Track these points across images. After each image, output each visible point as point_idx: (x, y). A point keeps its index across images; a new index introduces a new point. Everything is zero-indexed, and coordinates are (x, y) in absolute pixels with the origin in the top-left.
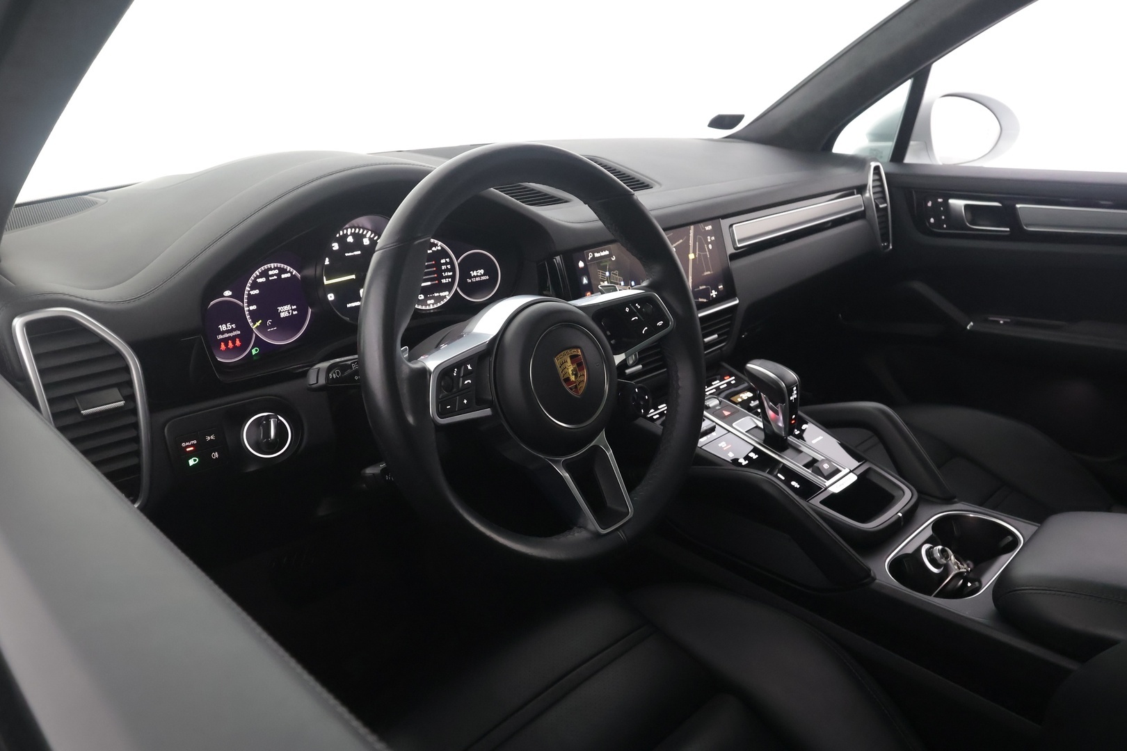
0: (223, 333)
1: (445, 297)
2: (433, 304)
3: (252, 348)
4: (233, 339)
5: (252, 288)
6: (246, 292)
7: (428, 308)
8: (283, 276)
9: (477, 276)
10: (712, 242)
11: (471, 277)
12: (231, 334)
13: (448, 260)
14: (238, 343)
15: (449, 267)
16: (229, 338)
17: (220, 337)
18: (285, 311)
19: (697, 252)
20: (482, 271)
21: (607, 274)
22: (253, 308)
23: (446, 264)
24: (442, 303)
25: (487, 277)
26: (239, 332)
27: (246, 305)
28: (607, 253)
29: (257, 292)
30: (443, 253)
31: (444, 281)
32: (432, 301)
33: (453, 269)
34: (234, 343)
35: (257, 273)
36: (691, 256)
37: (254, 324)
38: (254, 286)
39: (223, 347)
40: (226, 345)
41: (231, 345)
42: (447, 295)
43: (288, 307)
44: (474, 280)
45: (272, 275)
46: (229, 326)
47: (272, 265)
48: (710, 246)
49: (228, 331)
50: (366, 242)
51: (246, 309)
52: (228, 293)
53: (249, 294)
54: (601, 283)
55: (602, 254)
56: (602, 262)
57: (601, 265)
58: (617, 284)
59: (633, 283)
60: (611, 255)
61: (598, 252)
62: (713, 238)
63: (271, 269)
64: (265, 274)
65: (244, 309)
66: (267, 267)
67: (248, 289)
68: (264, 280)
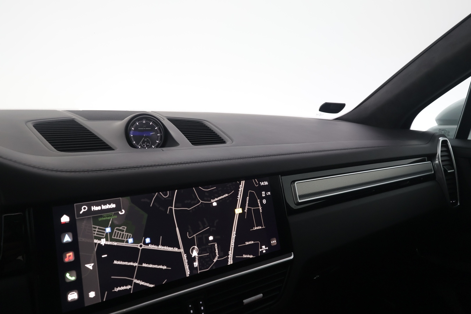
10: (266, 197)
19: (247, 207)
21: (108, 230)
28: (113, 206)
36: (238, 211)
48: (264, 201)
54: (96, 241)
55: (104, 207)
56: (101, 216)
57: (100, 219)
58: (123, 241)
59: (148, 240)
60: (118, 208)
61: (97, 205)
62: (269, 193)
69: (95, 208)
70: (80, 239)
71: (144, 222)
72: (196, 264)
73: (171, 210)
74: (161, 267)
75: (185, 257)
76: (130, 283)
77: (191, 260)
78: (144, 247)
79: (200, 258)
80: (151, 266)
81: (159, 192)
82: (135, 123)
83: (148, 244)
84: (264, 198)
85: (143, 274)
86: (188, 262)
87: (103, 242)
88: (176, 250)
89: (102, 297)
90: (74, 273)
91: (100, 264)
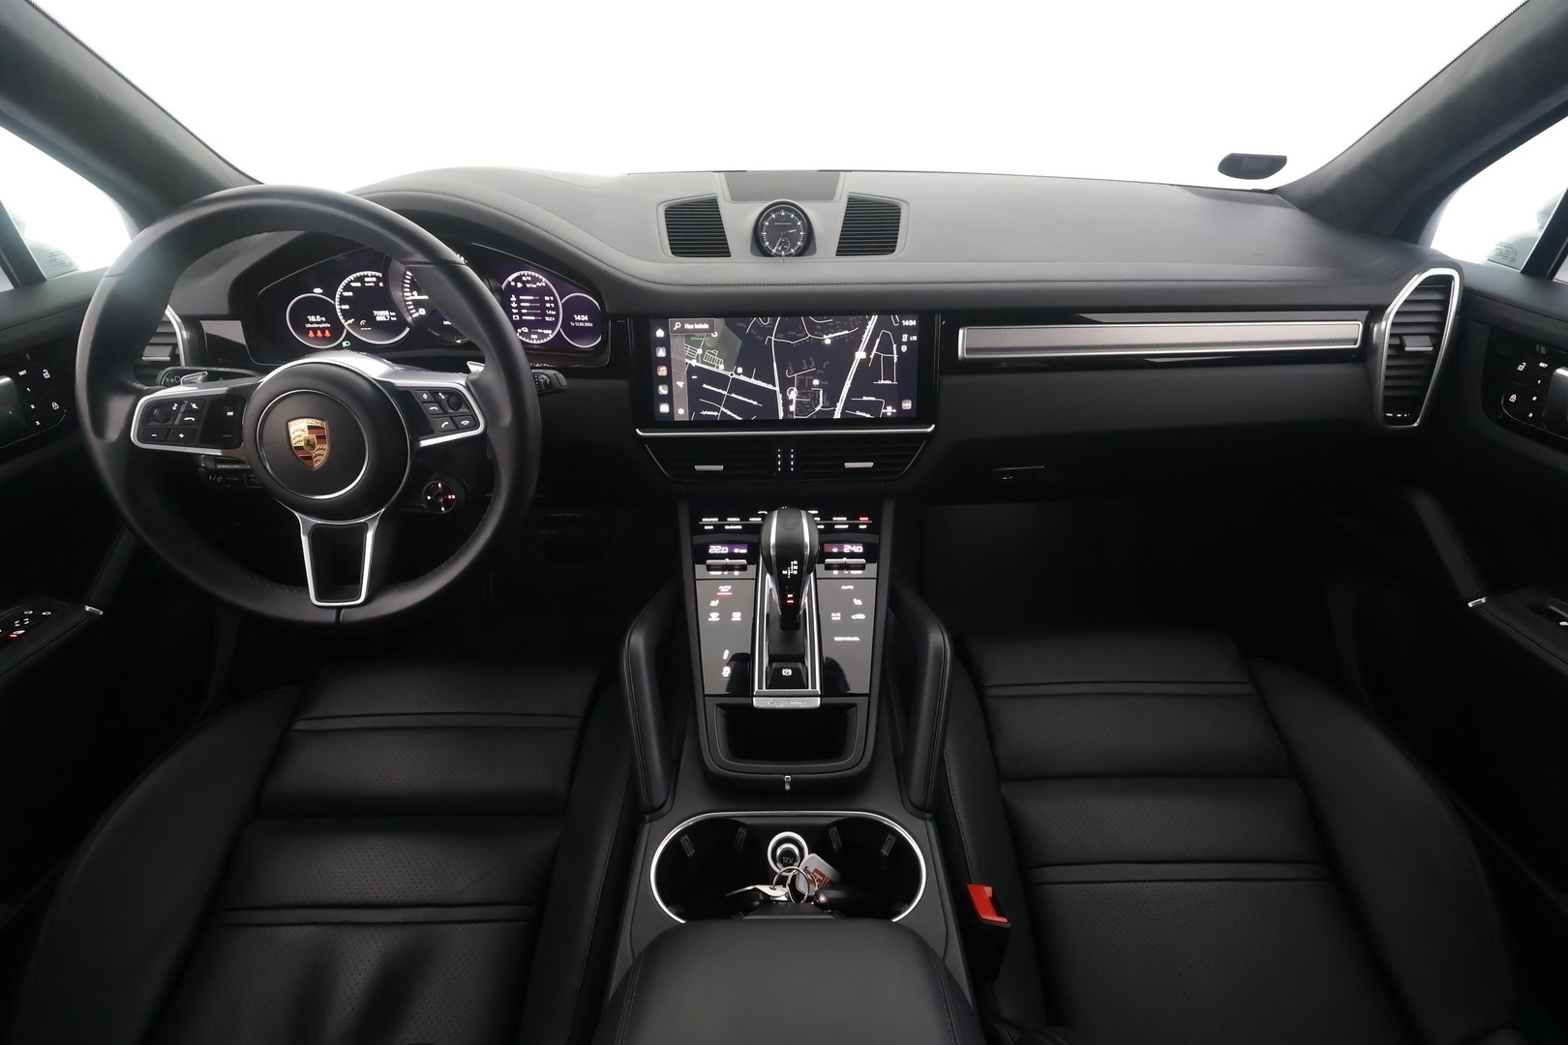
0: (312, 323)
1: (548, 335)
2: (537, 340)
3: (343, 340)
4: (323, 330)
5: (345, 290)
6: (338, 293)
7: (531, 342)
9: (581, 321)
10: (908, 343)
11: (574, 321)
12: (321, 326)
13: (552, 298)
14: (327, 334)
15: (553, 305)
16: (319, 328)
17: (309, 326)
18: (382, 316)
19: (874, 352)
20: (586, 318)
21: (700, 351)
22: (347, 307)
23: (550, 302)
24: (545, 340)
25: (592, 325)
26: (329, 325)
27: (337, 303)
28: (706, 326)
29: (351, 294)
30: (546, 291)
31: (547, 319)
32: (536, 336)
33: (556, 309)
34: (323, 333)
35: (352, 277)
36: (860, 355)
37: (346, 321)
38: (348, 288)
39: (311, 334)
40: (315, 333)
41: (319, 334)
42: (550, 334)
43: (386, 313)
44: (577, 324)
45: (369, 282)
46: (319, 319)
47: (369, 273)
48: (904, 348)
49: (317, 323)
51: (338, 307)
52: (318, 290)
53: (341, 295)
54: (687, 360)
55: (698, 326)
56: (694, 336)
57: (692, 339)
58: (714, 366)
59: (740, 370)
60: (711, 330)
61: (690, 324)
62: (915, 338)
63: (367, 276)
64: (360, 279)
65: (334, 306)
66: (362, 273)
67: (340, 290)
68: (359, 284)
69: (688, 326)
70: (673, 356)
71: (738, 349)
72: (792, 408)
73: (770, 340)
74: (751, 401)
75: (780, 397)
76: (718, 410)
77: (787, 403)
78: (735, 376)
79: (798, 402)
80: (740, 398)
81: (757, 317)
82: (769, 215)
83: (739, 374)
84: (905, 343)
85: (731, 404)
86: (783, 404)
87: (694, 363)
88: (770, 387)
89: (690, 417)
90: (666, 387)
91: (690, 383)
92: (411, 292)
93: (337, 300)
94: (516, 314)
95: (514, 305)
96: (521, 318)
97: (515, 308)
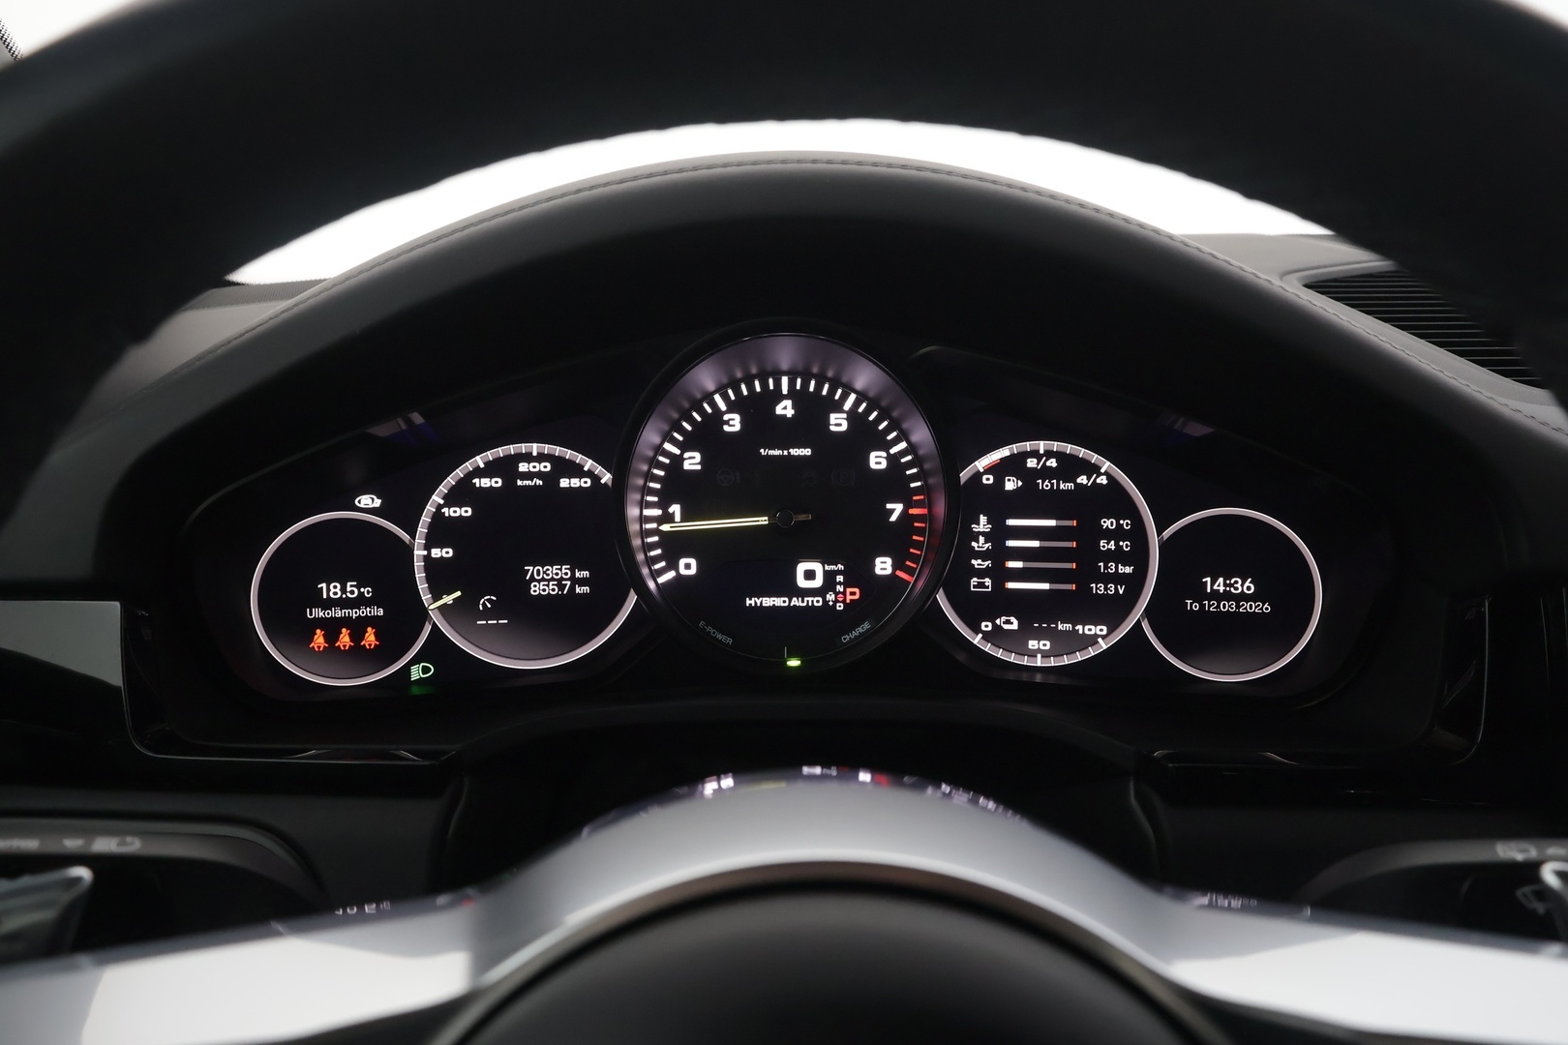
0: (329, 603)
1: (1092, 640)
2: (1046, 655)
3: (414, 661)
4: (357, 628)
5: (451, 499)
6: (430, 508)
7: (1025, 661)
8: (564, 483)
9: (1227, 596)
11: (1200, 594)
12: (354, 614)
13: (1126, 524)
14: (370, 638)
15: (1125, 545)
16: (346, 622)
17: (317, 613)
18: (546, 580)
20: (1248, 587)
22: (447, 553)
23: (1117, 534)
24: (1079, 657)
25: (1267, 608)
26: (381, 612)
27: (420, 541)
29: (466, 512)
30: (1114, 499)
31: (1099, 589)
32: (1045, 645)
33: (1140, 557)
34: (357, 635)
35: (479, 461)
37: (436, 598)
38: (461, 495)
39: (319, 640)
40: (332, 637)
41: (345, 639)
42: (1101, 637)
43: (562, 571)
44: (1211, 606)
45: (529, 476)
46: (352, 590)
47: (535, 448)
49: (344, 603)
50: (838, 422)
51: (419, 553)
52: (366, 501)
53: (438, 515)
63: (528, 457)
64: (504, 467)
65: (409, 550)
66: (512, 449)
67: (437, 498)
68: (497, 482)
92: (663, 505)
93: (422, 530)
94: (981, 573)
95: (981, 545)
96: (998, 584)
97: (983, 555)
